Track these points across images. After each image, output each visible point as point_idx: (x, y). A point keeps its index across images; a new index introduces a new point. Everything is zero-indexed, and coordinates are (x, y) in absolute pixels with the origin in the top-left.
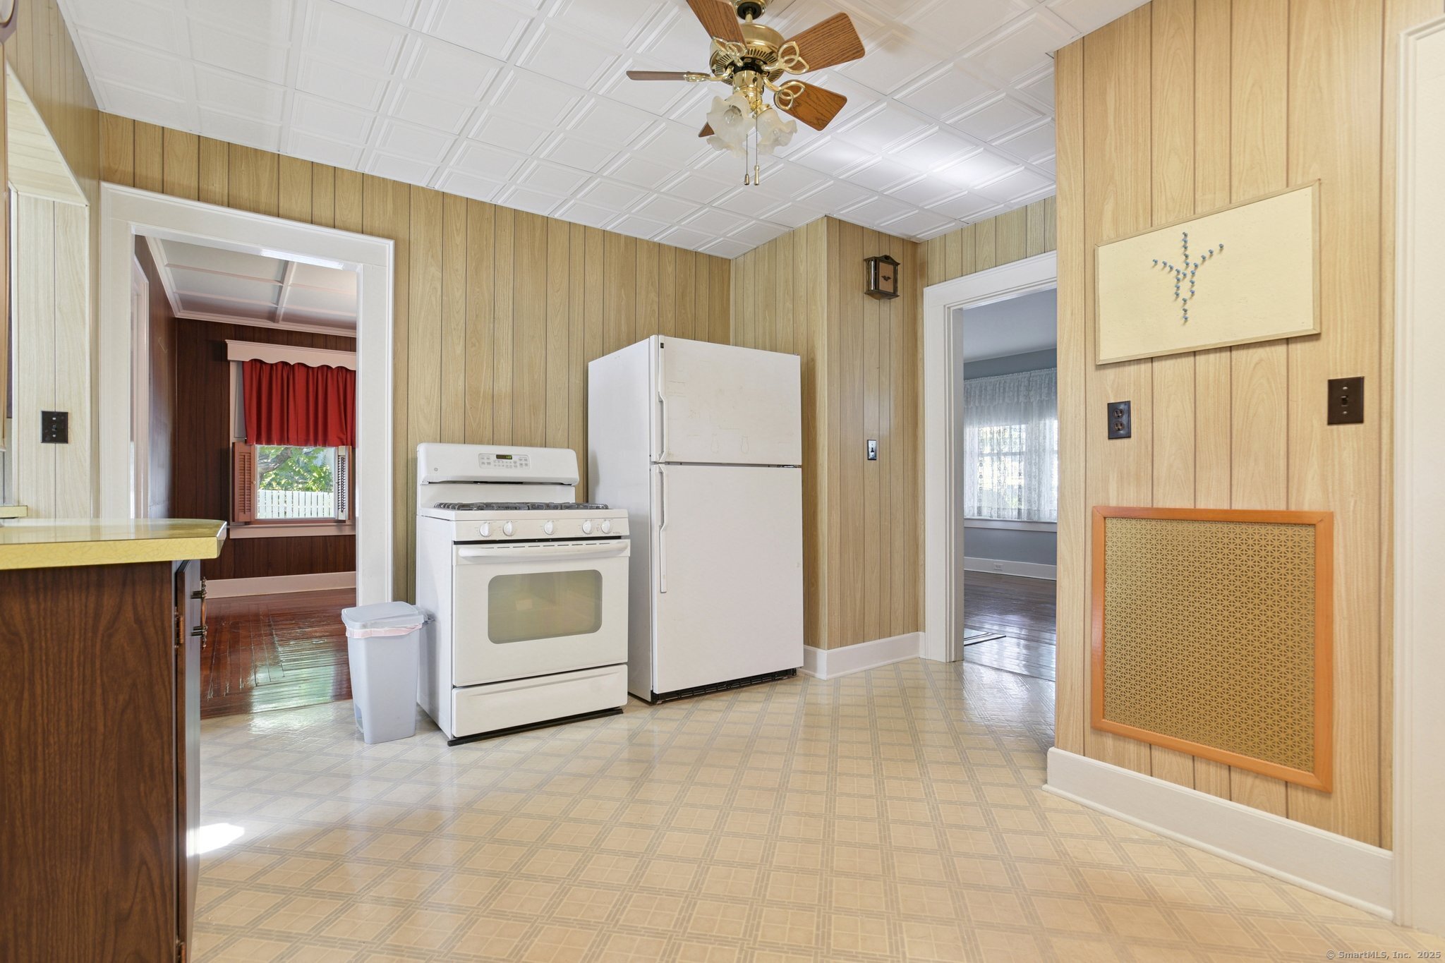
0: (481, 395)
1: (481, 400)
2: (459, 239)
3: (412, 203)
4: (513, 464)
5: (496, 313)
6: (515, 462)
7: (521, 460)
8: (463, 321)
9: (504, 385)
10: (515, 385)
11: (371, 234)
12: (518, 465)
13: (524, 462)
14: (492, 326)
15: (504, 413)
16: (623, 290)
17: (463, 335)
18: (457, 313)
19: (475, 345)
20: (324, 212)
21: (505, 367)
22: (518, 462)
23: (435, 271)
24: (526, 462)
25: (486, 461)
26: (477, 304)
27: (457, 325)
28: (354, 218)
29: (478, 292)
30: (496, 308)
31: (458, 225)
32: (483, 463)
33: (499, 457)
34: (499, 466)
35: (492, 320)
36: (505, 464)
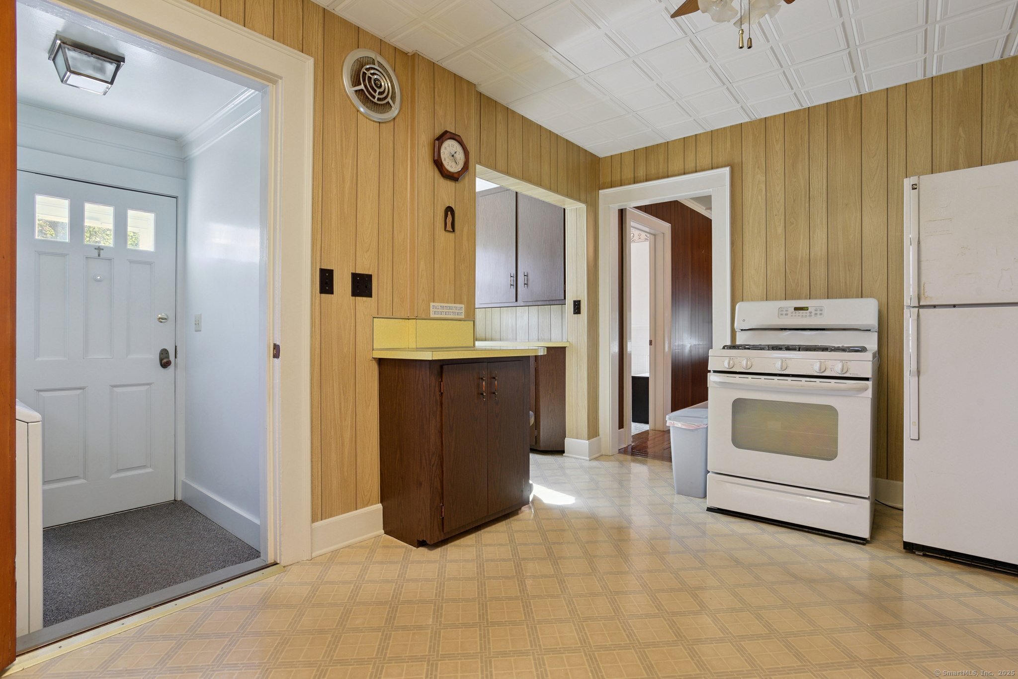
0: (799, 261)
1: (799, 265)
2: (778, 147)
3: (743, 135)
4: (808, 314)
5: (811, 193)
6: (811, 313)
7: (816, 310)
8: (783, 207)
9: (819, 249)
10: (829, 247)
11: (718, 167)
12: (813, 314)
13: (818, 312)
14: (807, 205)
15: (820, 272)
16: (961, 129)
17: (783, 217)
18: (778, 202)
19: (793, 224)
20: (691, 165)
21: (820, 236)
22: (814, 312)
23: (761, 177)
24: (821, 312)
25: (784, 313)
26: (794, 191)
27: (778, 212)
28: (706, 161)
29: (795, 182)
30: (811, 189)
31: (777, 137)
32: (782, 314)
33: (796, 309)
34: (795, 316)
35: (808, 200)
36: (804, 314)
